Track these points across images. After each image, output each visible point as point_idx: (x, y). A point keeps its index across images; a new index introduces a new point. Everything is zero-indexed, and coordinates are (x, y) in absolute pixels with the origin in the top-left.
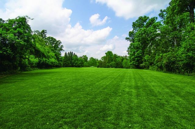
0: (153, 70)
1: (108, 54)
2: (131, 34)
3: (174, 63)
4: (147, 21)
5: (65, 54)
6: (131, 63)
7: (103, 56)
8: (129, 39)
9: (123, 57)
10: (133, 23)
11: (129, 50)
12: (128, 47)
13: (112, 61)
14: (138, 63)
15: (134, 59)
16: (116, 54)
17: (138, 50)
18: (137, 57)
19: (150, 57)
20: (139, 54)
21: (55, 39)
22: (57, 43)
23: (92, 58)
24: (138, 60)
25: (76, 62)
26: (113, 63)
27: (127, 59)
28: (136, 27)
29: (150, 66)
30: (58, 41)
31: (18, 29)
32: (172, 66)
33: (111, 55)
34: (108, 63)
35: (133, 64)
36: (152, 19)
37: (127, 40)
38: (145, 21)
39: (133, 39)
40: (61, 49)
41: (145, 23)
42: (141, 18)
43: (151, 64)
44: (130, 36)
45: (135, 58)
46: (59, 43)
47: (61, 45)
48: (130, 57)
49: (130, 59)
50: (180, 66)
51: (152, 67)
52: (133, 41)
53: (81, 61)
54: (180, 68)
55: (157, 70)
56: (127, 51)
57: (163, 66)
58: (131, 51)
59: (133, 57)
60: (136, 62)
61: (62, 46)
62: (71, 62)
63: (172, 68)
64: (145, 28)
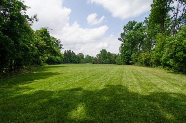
0: (137, 65)
1: (102, 52)
2: (122, 35)
3: (149, 60)
4: (136, 25)
5: (65, 52)
6: (122, 60)
7: (98, 54)
8: (121, 39)
9: (116, 55)
10: (124, 26)
11: (121, 49)
12: (120, 47)
13: (106, 58)
14: (128, 60)
15: (124, 57)
16: (110, 52)
17: (128, 49)
18: (127, 55)
19: (136, 55)
20: (128, 53)
21: (55, 39)
22: (57, 42)
23: (88, 56)
24: (128, 58)
25: (74, 59)
26: (107, 60)
27: (119, 57)
28: (126, 30)
29: (136, 63)
30: (58, 41)
31: (43, 37)
32: (148, 62)
33: (105, 53)
34: (102, 60)
35: (124, 61)
36: (139, 23)
37: (119, 40)
38: (134, 25)
39: (124, 39)
40: (61, 48)
41: (134, 27)
42: (130, 23)
43: (137, 61)
44: (122, 37)
45: (126, 56)
46: (59, 42)
47: (61, 43)
48: (121, 55)
49: (121, 56)
50: (153, 62)
51: (137, 63)
52: (124, 41)
53: (79, 58)
54: (153, 63)
55: (140, 66)
56: (119, 50)
57: (143, 62)
58: (122, 50)
59: (124, 55)
60: (126, 59)
61: (62, 45)
62: (70, 59)
63: (148, 63)
64: (133, 31)
